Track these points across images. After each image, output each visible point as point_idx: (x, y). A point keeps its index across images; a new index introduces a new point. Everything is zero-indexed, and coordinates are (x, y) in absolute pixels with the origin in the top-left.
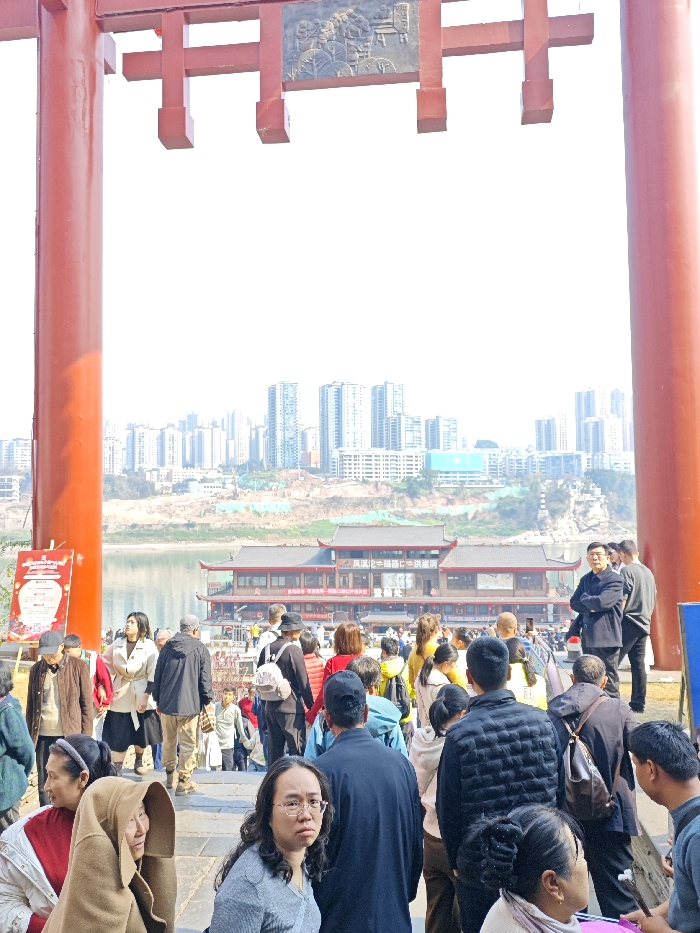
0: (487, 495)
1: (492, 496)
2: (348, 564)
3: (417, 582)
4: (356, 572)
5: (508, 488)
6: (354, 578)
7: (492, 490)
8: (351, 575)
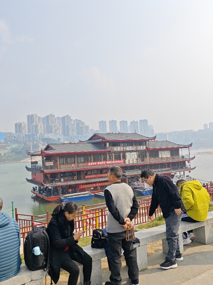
0: (7, 147)
1: (8, 148)
2: (112, 149)
3: (139, 156)
4: (115, 152)
5: (14, 145)
6: (115, 156)
7: (8, 146)
8: (113, 154)
